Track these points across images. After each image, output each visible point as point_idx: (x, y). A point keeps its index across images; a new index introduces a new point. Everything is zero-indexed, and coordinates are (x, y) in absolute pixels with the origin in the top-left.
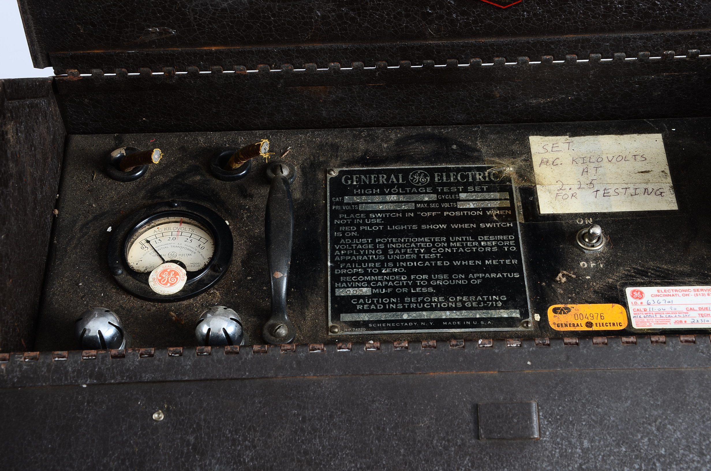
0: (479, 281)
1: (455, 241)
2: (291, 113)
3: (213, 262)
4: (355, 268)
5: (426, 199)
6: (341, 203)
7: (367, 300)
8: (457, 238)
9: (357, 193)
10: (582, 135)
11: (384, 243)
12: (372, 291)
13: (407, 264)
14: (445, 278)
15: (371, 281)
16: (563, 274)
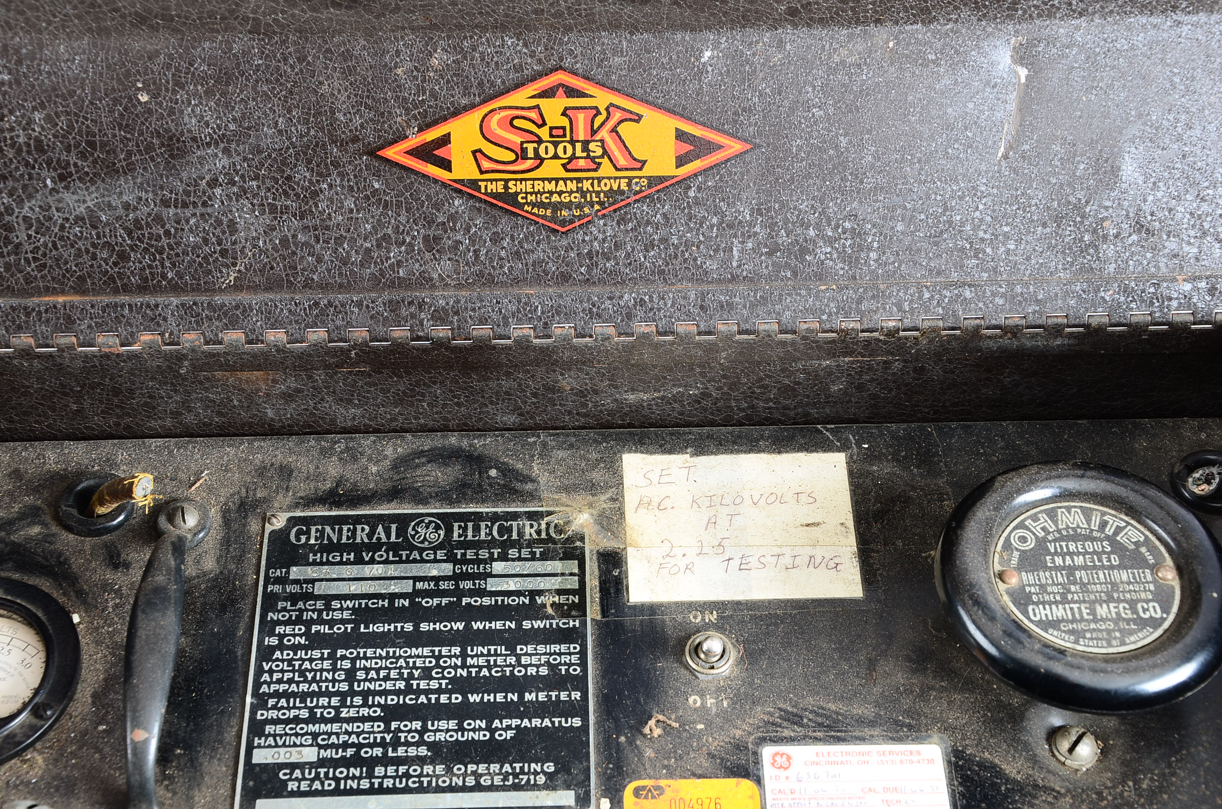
0: (510, 734)
1: (477, 655)
2: (212, 411)
3: (37, 700)
4: (294, 707)
5: (434, 573)
6: (283, 581)
7: (307, 771)
8: (480, 648)
9: (314, 560)
10: (712, 453)
11: (352, 659)
12: (319, 753)
13: (386, 700)
14: (450, 728)
15: (319, 734)
16: (658, 721)
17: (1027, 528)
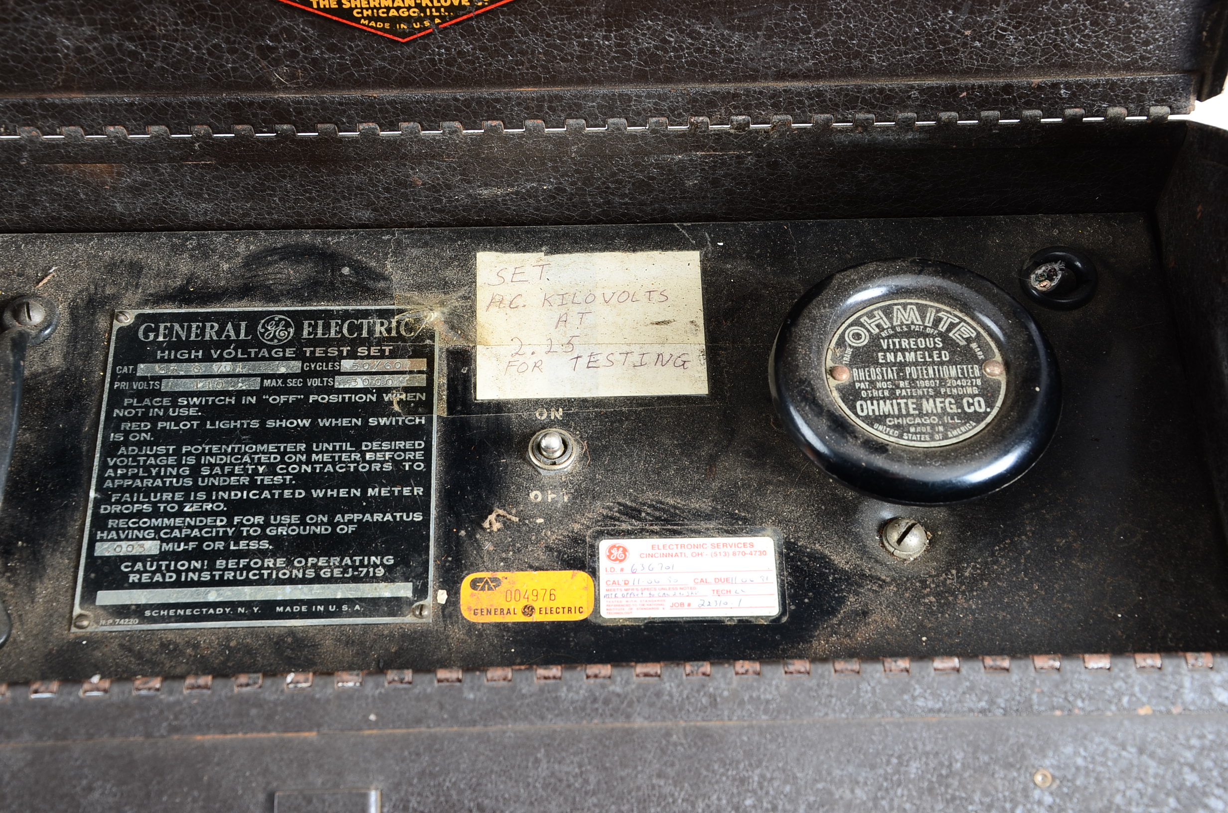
0: (352, 528)
1: (322, 452)
2: (59, 205)
4: (138, 502)
5: (283, 370)
6: (130, 378)
7: (149, 563)
8: (326, 445)
9: (162, 357)
10: (567, 251)
11: (197, 455)
12: (161, 546)
13: (230, 495)
14: (293, 522)
15: (162, 528)
16: (498, 516)
17: (862, 325)
